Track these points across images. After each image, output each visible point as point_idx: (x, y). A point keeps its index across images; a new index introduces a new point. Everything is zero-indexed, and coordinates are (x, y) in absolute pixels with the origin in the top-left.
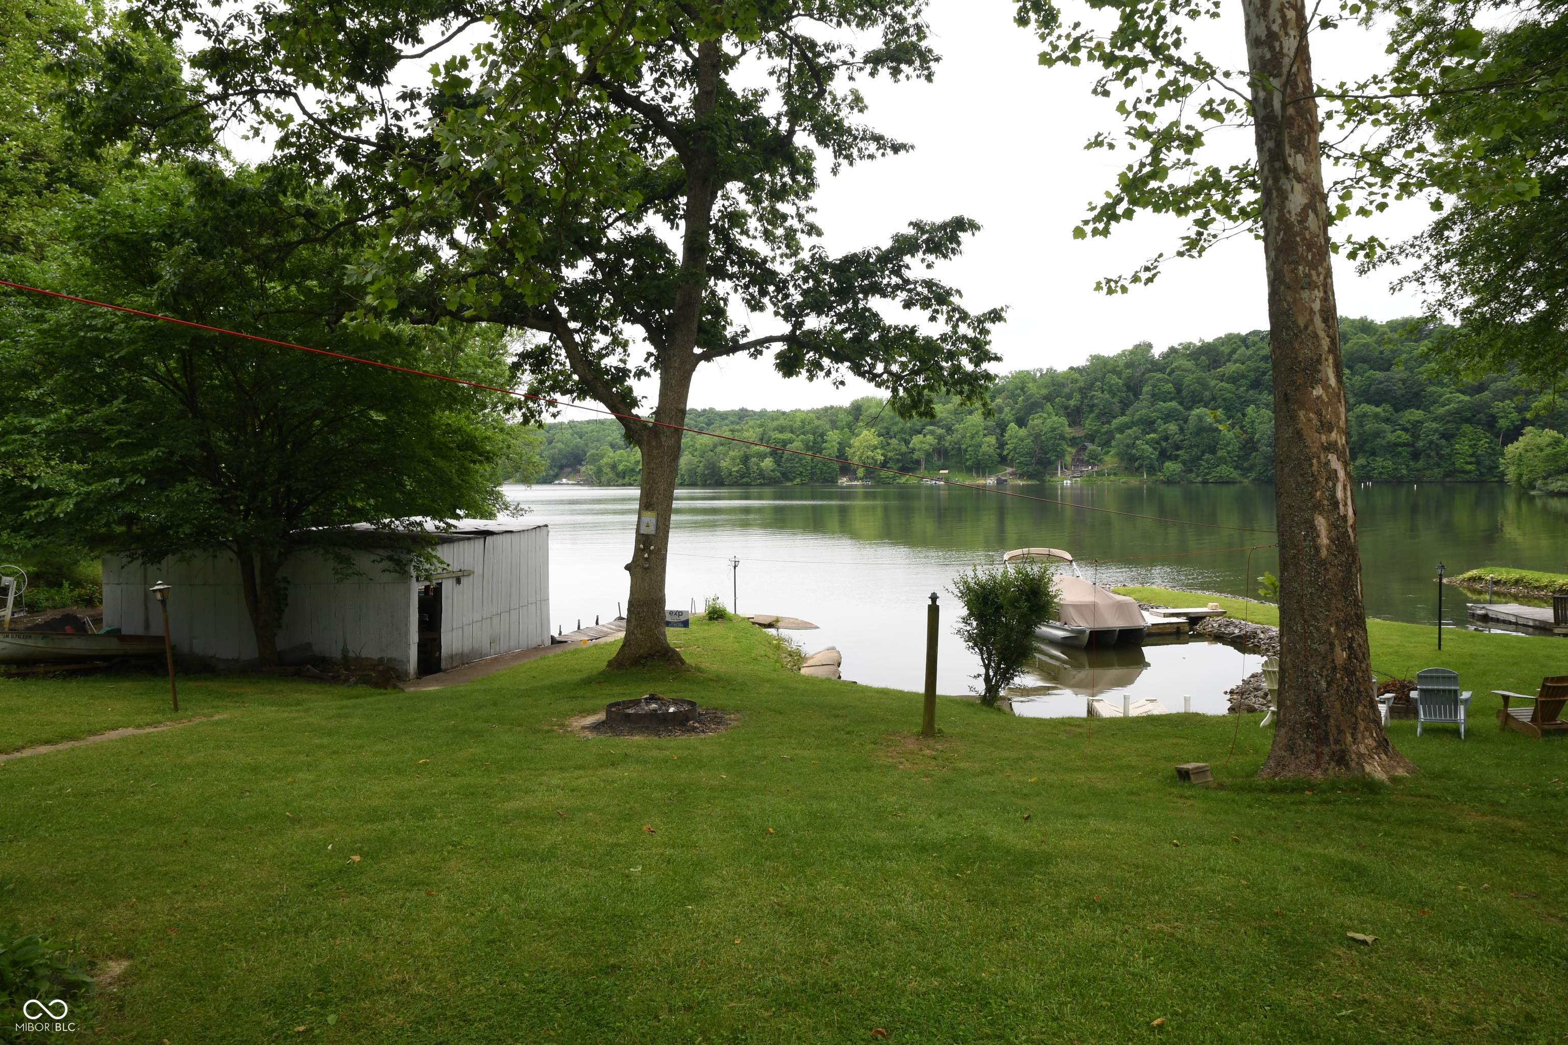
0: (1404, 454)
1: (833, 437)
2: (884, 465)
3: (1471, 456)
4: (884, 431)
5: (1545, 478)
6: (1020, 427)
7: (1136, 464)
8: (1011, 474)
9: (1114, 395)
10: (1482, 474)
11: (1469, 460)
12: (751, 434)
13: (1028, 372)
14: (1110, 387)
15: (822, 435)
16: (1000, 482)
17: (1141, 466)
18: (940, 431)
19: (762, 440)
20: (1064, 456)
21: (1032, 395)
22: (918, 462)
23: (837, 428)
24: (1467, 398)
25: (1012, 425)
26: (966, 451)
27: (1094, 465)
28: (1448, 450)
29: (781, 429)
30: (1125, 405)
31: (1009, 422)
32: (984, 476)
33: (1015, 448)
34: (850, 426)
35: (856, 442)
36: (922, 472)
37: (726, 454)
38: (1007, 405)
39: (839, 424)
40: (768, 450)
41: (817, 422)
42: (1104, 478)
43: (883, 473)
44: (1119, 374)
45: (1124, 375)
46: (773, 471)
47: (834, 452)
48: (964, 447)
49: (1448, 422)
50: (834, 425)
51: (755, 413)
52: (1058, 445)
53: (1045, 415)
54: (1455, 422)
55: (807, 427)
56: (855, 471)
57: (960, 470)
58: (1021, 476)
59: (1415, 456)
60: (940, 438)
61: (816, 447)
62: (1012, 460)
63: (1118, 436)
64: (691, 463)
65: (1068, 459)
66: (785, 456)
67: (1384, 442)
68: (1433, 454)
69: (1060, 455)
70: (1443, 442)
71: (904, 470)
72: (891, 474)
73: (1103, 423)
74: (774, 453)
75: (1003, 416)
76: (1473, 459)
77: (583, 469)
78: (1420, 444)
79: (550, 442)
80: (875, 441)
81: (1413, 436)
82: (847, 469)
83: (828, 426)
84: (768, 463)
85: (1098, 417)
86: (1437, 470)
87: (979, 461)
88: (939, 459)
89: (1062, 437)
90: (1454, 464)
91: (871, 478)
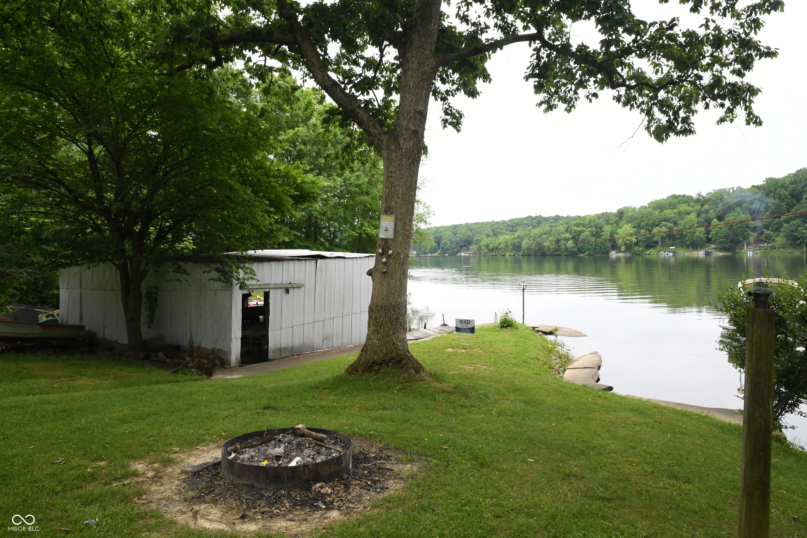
1: (607, 229)
2: (637, 244)
4: (637, 225)
6: (720, 221)
7: (798, 242)
8: (714, 249)
9: (782, 201)
12: (561, 228)
13: (725, 190)
14: (780, 196)
15: (601, 228)
16: (707, 254)
17: (802, 243)
18: (670, 225)
19: (567, 231)
20: (748, 237)
21: (727, 203)
22: (657, 242)
23: (609, 224)
25: (715, 220)
26: (686, 235)
27: (768, 243)
29: (578, 225)
30: (790, 207)
31: (713, 219)
32: (697, 249)
33: (716, 234)
34: (617, 223)
35: (620, 231)
36: (659, 247)
37: (547, 239)
38: (711, 209)
39: (611, 222)
40: (571, 236)
41: (598, 221)
42: (775, 250)
43: (636, 249)
44: (786, 188)
45: (789, 189)
46: (573, 248)
47: (608, 237)
48: (685, 233)
50: (608, 222)
51: (564, 217)
52: (745, 231)
53: (736, 214)
55: (592, 224)
56: (619, 248)
57: (682, 247)
58: (720, 250)
60: (670, 228)
61: (597, 235)
62: (715, 240)
63: (785, 225)
64: (528, 244)
65: (752, 239)
66: (580, 240)
69: (746, 237)
71: (648, 247)
72: (641, 249)
73: (775, 218)
74: (573, 238)
75: (709, 215)
77: (471, 247)
79: (455, 234)
80: (632, 231)
82: (615, 247)
83: (604, 223)
84: (570, 243)
85: (772, 214)
87: (694, 241)
88: (669, 240)
89: (747, 227)
91: (629, 251)
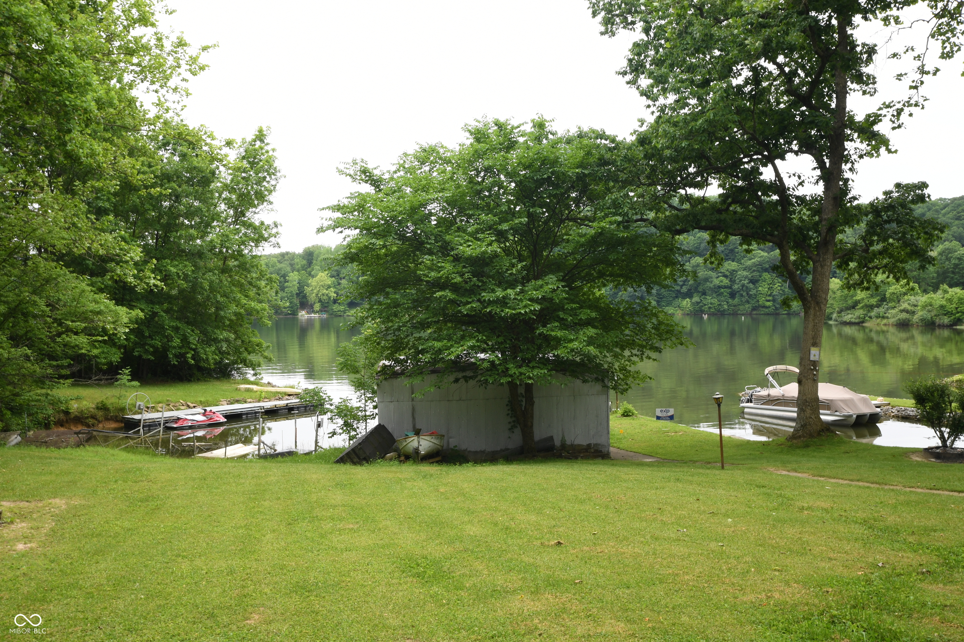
0: (725, 294)
1: (294, 277)
2: (336, 301)
3: (770, 295)
4: (335, 273)
5: (839, 312)
10: (776, 309)
11: (768, 298)
15: (284, 276)
23: (295, 270)
24: (766, 254)
28: (754, 291)
34: (306, 269)
35: (313, 282)
39: (297, 266)
41: (279, 266)
43: (336, 307)
47: (295, 290)
49: (754, 271)
50: (292, 267)
54: (758, 271)
56: (312, 306)
59: (733, 295)
67: (712, 285)
68: (744, 294)
70: (751, 286)
72: (342, 308)
76: (771, 298)
78: (736, 287)
80: (329, 281)
81: (731, 280)
82: (305, 304)
83: (289, 269)
86: (747, 306)
90: (758, 301)
91: (325, 311)
